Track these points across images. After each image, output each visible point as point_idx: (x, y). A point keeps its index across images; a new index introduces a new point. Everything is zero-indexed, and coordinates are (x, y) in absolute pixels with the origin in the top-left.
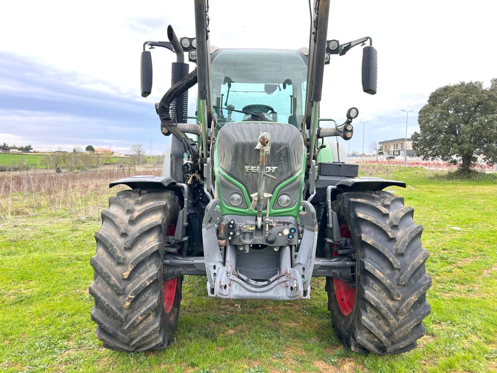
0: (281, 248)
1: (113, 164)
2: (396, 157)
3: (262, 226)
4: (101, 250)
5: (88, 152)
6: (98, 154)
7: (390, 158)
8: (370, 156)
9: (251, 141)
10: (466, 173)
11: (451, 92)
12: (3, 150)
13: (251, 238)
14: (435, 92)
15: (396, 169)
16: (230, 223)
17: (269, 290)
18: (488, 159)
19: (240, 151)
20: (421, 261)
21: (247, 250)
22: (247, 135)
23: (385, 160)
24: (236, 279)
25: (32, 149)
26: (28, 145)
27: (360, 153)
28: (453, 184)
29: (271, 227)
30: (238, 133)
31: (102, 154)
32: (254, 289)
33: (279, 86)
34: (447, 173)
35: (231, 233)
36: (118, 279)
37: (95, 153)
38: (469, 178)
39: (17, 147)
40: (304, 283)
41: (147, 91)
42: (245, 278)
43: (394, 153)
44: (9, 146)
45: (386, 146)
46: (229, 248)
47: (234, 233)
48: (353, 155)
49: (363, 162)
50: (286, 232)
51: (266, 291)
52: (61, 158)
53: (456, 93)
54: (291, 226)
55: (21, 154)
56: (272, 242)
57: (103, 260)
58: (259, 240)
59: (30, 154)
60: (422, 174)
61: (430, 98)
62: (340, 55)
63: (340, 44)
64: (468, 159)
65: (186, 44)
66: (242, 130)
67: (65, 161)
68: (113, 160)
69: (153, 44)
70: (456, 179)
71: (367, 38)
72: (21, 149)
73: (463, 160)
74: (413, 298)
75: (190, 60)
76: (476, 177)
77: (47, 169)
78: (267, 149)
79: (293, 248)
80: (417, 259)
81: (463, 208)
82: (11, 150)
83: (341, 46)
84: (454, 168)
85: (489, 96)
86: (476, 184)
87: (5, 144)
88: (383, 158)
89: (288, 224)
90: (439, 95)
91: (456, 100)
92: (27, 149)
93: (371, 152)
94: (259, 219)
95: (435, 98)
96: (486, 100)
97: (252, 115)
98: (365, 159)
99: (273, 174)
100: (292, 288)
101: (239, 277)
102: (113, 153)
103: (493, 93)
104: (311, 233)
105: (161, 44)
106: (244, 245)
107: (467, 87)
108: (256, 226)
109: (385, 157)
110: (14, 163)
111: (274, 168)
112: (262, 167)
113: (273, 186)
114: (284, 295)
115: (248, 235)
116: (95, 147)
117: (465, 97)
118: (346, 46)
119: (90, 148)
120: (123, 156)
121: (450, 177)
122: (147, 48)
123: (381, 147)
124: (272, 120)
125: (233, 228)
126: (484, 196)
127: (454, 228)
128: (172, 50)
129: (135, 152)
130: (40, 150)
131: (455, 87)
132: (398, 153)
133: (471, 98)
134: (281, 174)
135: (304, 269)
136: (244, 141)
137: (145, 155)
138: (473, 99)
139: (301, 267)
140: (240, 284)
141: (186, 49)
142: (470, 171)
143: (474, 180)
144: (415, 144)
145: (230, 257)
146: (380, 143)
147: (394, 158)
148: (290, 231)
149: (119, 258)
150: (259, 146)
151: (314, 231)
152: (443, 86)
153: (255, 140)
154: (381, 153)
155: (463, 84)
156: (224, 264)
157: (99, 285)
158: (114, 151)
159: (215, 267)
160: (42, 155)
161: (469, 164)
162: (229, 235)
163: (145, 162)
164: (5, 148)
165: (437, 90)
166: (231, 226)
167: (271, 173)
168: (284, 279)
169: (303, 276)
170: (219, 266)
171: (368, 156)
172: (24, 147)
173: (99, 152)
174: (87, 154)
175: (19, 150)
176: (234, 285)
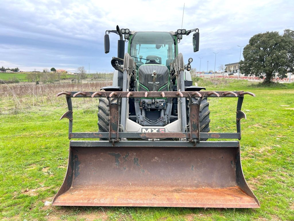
0: (161, 110)
1: (67, 79)
2: (234, 74)
3: (154, 102)
4: (101, 111)
5: (52, 72)
6: (58, 73)
7: (231, 74)
8: (219, 73)
9: (150, 73)
10: (268, 83)
11: (261, 38)
12: (2, 71)
13: (150, 106)
14: (253, 37)
15: (232, 81)
16: (143, 101)
17: (156, 123)
18: (280, 75)
19: (147, 77)
20: (207, 114)
21: (149, 110)
22: (149, 71)
23: (228, 75)
24: (145, 119)
25: (19, 70)
26: (16, 68)
27: (214, 71)
28: (259, 89)
29: (157, 103)
30: (146, 70)
31: (61, 73)
32: (152, 123)
33: (162, 45)
34: (258, 83)
35: (144, 105)
36: (107, 120)
37: (57, 72)
38: (269, 86)
39: (10, 69)
40: (168, 120)
41: (108, 51)
42: (149, 120)
43: (234, 71)
44: (6, 68)
45: (229, 67)
46: (143, 110)
47: (145, 105)
48: (210, 73)
49: (215, 77)
50: (162, 104)
51: (156, 124)
52: (37, 75)
53: (263, 39)
54: (164, 102)
55: (13, 73)
56: (158, 108)
57: (102, 114)
58: (153, 107)
59: (18, 73)
60: (245, 84)
61: (250, 40)
62: (187, 35)
63: (186, 31)
64: (270, 75)
65: (123, 31)
66: (147, 69)
67: (39, 77)
68: (67, 77)
69: (109, 31)
70: (262, 86)
71: (197, 29)
72: (12, 70)
73: (267, 75)
74: (203, 126)
75: (125, 38)
76: (273, 85)
77: (29, 82)
78: (156, 76)
79: (165, 110)
80: (205, 114)
81: (257, 101)
82: (7, 71)
83: (187, 31)
84: (262, 81)
85: (281, 40)
86: (272, 89)
87: (3, 67)
88: (227, 74)
89: (163, 102)
90: (255, 39)
91: (264, 42)
92: (16, 70)
93: (219, 71)
94: (153, 100)
95: (253, 41)
96: (280, 42)
97: (150, 61)
98: (216, 75)
99: (158, 85)
100: (164, 122)
101: (146, 119)
102: (67, 72)
103: (284, 38)
104: (170, 104)
105: (113, 31)
106: (148, 109)
107: (270, 35)
108: (152, 102)
109: (228, 74)
110: (10, 78)
111: (158, 82)
112: (154, 82)
113: (158, 89)
114: (162, 124)
115: (149, 105)
116: (56, 69)
117: (269, 41)
118: (189, 31)
119: (53, 70)
120: (73, 74)
121: (259, 85)
122: (107, 32)
123: (227, 67)
124: (158, 62)
125: (145, 103)
126: (272, 95)
127: (247, 110)
128: (117, 34)
129: (80, 72)
130: (24, 71)
131: (264, 34)
132: (236, 71)
133: (271, 41)
134: (161, 84)
135: (168, 115)
136: (148, 73)
137: (86, 73)
138: (272, 42)
139: (167, 115)
140: (147, 121)
141: (123, 34)
142: (270, 82)
143: (271, 87)
144: (241, 67)
145: (143, 112)
146: (226, 65)
147: (233, 74)
148: (164, 104)
149: (107, 113)
150: (153, 75)
151: (171, 103)
152: (257, 34)
153: (152, 73)
154: (226, 72)
155: (268, 33)
156: (142, 115)
157: (101, 122)
158: (67, 71)
159: (139, 115)
160: (25, 73)
161: (270, 79)
162: (143, 105)
163: (87, 78)
164: (3, 70)
165: (254, 36)
166: (144, 102)
167: (157, 84)
168: (161, 119)
169: (167, 118)
170: (140, 115)
171: (218, 73)
172: (14, 69)
173: (59, 72)
174: (52, 73)
175: (11, 70)
176: (145, 121)
